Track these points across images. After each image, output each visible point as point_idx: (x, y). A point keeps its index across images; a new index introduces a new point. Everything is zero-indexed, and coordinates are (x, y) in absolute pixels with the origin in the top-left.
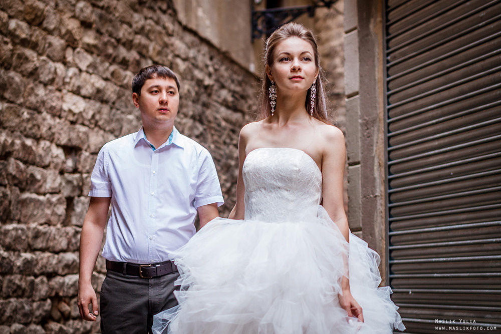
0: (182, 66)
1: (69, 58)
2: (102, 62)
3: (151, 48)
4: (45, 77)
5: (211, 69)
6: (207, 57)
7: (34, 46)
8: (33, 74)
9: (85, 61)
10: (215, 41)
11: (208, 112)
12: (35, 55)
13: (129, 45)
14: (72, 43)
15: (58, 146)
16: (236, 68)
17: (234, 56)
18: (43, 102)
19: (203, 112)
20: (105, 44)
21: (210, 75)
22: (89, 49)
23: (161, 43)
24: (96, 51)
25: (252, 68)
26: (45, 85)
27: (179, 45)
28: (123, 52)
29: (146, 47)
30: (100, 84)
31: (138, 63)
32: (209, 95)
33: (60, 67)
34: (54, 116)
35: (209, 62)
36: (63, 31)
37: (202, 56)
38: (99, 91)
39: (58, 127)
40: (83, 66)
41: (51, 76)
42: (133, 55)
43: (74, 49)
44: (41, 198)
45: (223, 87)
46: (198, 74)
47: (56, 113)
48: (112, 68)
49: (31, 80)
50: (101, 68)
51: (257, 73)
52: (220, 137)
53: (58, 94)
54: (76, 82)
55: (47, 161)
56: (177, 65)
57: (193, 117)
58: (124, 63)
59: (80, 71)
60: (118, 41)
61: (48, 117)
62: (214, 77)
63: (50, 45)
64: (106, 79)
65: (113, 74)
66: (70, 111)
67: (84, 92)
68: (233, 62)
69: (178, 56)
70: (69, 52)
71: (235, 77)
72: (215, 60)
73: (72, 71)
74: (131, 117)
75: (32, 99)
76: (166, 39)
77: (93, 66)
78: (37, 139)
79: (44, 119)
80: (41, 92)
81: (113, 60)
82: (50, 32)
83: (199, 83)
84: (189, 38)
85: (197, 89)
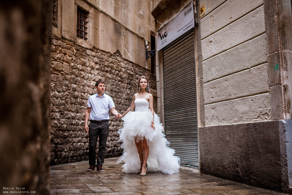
0: (123, 70)
1: (92, 72)
2: (101, 72)
3: (114, 66)
4: (86, 78)
5: (133, 70)
6: (132, 66)
7: (83, 71)
8: (83, 77)
9: (96, 72)
10: (134, 62)
11: (132, 82)
12: (84, 73)
13: (108, 67)
14: (93, 68)
15: (90, 94)
16: (141, 68)
17: (140, 65)
18: (86, 84)
19: (130, 82)
20: (102, 67)
21: (132, 71)
22: (97, 69)
23: (117, 65)
24: (99, 70)
25: (146, 67)
26: (86, 80)
27: (123, 64)
28: (106, 69)
29: (113, 66)
30: (100, 78)
31: (111, 71)
32: (132, 77)
33: (90, 75)
34: (88, 87)
35: (132, 68)
36: (91, 66)
37: (130, 66)
38: (100, 79)
39: (90, 90)
40: (96, 74)
41: (87, 77)
42: (110, 69)
43: (93, 70)
44: (86, 107)
45: (137, 74)
46: (129, 71)
47: (89, 86)
48: (103, 73)
49: (83, 79)
50: (100, 74)
51: (148, 69)
52: (136, 88)
53: (89, 81)
54: (94, 78)
55: (87, 98)
56: (122, 70)
57: (127, 84)
58: (107, 72)
59: (95, 75)
60: (105, 66)
61: (87, 87)
62: (134, 72)
63: (87, 70)
64: (102, 76)
65: (104, 75)
66: (92, 85)
67: (96, 80)
68: (140, 66)
69: (122, 67)
70: (92, 70)
71: (141, 71)
72: (134, 67)
73: (93, 75)
74: (109, 85)
75: (83, 83)
76: (119, 63)
77: (98, 73)
78: (84, 93)
79: (86, 88)
80: (85, 81)
81: (103, 71)
82: (87, 67)
83: (129, 74)
84: (125, 62)
85: (128, 76)
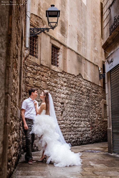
0: (84, 86)
1: (62, 88)
2: (68, 88)
3: (77, 84)
4: (57, 92)
5: (90, 86)
6: (90, 84)
7: (56, 87)
8: (56, 91)
9: (65, 88)
10: (91, 81)
11: (90, 94)
12: (56, 88)
13: (73, 84)
14: (62, 85)
15: (60, 103)
16: (96, 85)
17: (95, 83)
18: (57, 96)
19: (89, 95)
20: (68, 85)
21: (90, 87)
22: (65, 86)
23: (79, 83)
24: (67, 86)
25: (100, 85)
26: (58, 93)
27: (83, 83)
28: (72, 86)
29: (76, 84)
30: (68, 92)
31: (75, 87)
32: (90, 91)
33: (60, 90)
34: (59, 98)
35: (90, 85)
36: (61, 84)
37: (88, 84)
38: (67, 93)
39: (60, 100)
41: (58, 92)
42: (74, 86)
43: (63, 86)
44: (57, 112)
45: (93, 89)
46: (87, 88)
47: (60, 97)
48: (70, 89)
49: (55, 92)
50: (68, 89)
51: (101, 86)
52: (92, 99)
53: (60, 94)
54: (63, 92)
55: (58, 106)
56: (83, 86)
57: (87, 96)
58: (72, 88)
59: (64, 90)
60: (71, 84)
61: (58, 98)
62: (91, 88)
63: (58, 86)
64: (69, 91)
65: (70, 90)
66: (62, 97)
67: (64, 93)
68: (95, 84)
69: (83, 85)
70: (62, 87)
71: (96, 87)
72: (91, 85)
73: (62, 90)
74: (73, 97)
75: (55, 96)
76: (80, 82)
78: (56, 102)
79: (57, 99)
80: (57, 94)
81: (70, 87)
82: (58, 84)
83: (88, 89)
84: (85, 81)
85: (87, 90)
